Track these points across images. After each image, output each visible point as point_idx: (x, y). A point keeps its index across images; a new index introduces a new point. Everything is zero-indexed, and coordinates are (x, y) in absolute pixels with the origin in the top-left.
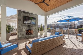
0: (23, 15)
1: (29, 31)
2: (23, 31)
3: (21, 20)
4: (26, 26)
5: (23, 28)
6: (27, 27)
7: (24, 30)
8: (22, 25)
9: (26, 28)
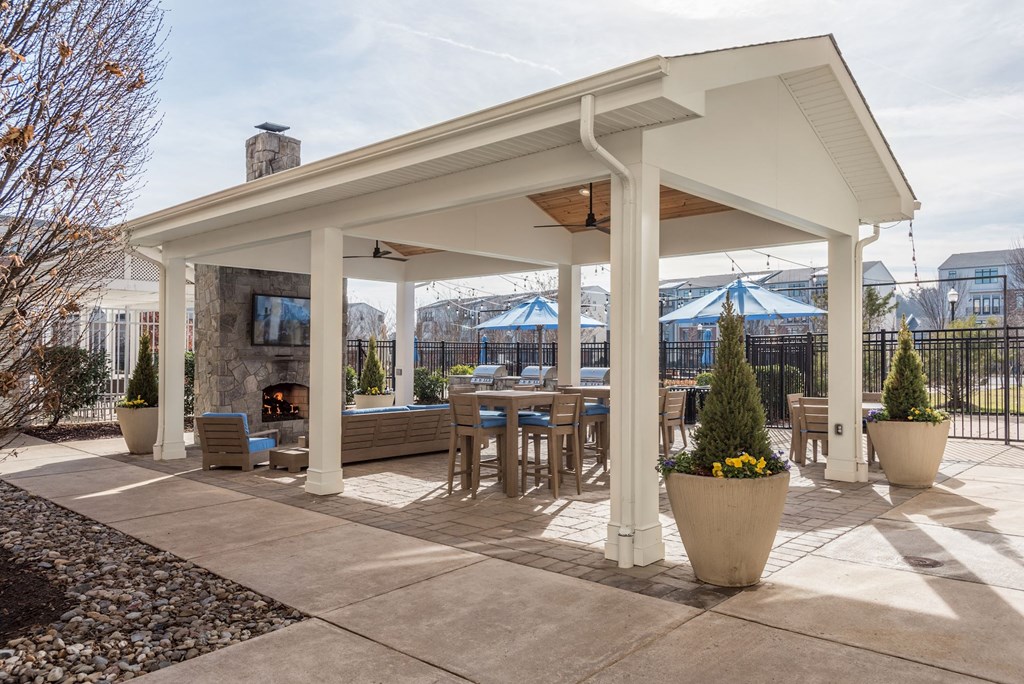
0: (248, 289)
1: (280, 396)
2: (249, 391)
3: (234, 320)
4: (267, 358)
5: (246, 374)
6: (269, 366)
7: (252, 384)
8: (240, 356)
9: (262, 373)
